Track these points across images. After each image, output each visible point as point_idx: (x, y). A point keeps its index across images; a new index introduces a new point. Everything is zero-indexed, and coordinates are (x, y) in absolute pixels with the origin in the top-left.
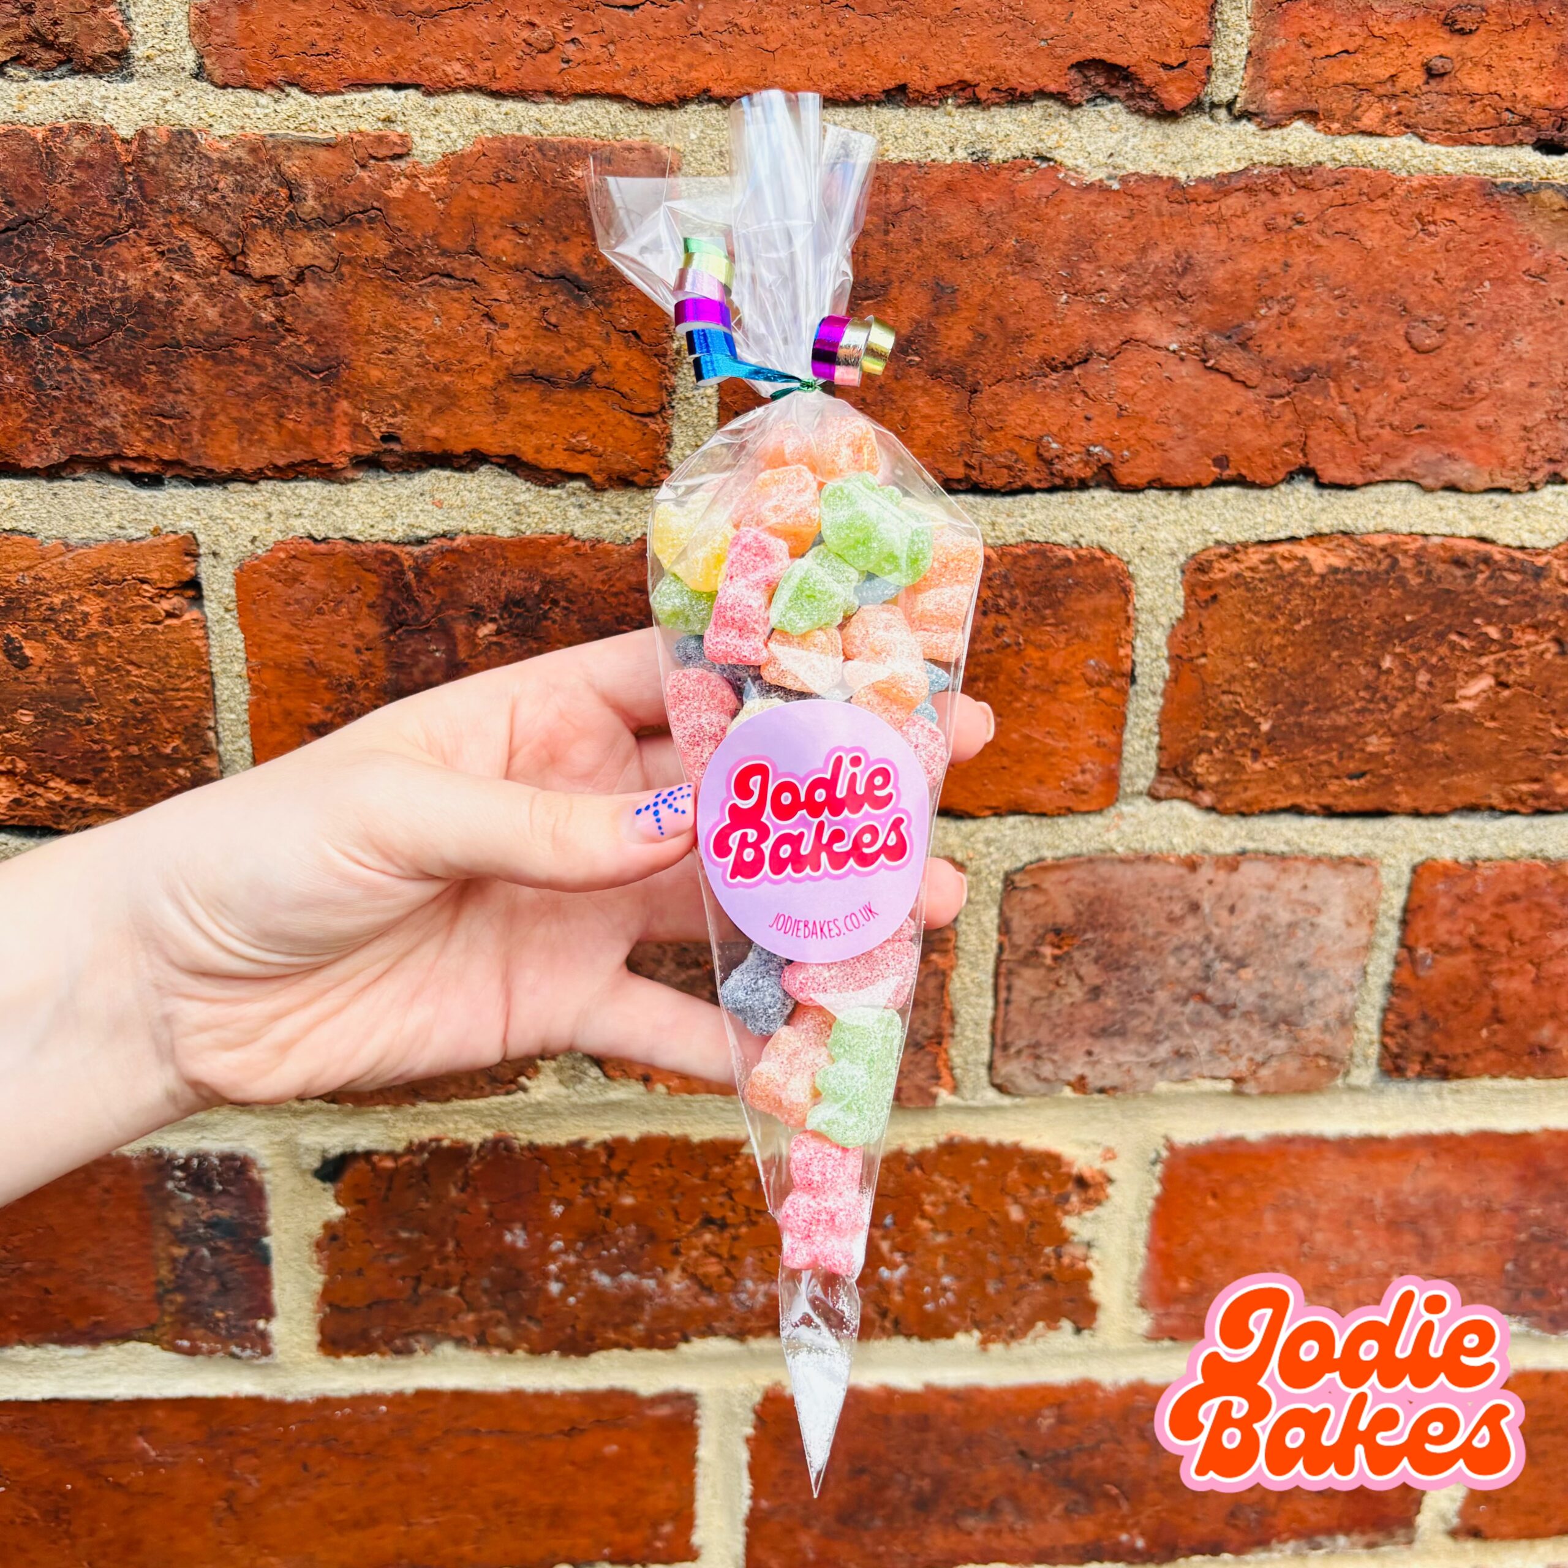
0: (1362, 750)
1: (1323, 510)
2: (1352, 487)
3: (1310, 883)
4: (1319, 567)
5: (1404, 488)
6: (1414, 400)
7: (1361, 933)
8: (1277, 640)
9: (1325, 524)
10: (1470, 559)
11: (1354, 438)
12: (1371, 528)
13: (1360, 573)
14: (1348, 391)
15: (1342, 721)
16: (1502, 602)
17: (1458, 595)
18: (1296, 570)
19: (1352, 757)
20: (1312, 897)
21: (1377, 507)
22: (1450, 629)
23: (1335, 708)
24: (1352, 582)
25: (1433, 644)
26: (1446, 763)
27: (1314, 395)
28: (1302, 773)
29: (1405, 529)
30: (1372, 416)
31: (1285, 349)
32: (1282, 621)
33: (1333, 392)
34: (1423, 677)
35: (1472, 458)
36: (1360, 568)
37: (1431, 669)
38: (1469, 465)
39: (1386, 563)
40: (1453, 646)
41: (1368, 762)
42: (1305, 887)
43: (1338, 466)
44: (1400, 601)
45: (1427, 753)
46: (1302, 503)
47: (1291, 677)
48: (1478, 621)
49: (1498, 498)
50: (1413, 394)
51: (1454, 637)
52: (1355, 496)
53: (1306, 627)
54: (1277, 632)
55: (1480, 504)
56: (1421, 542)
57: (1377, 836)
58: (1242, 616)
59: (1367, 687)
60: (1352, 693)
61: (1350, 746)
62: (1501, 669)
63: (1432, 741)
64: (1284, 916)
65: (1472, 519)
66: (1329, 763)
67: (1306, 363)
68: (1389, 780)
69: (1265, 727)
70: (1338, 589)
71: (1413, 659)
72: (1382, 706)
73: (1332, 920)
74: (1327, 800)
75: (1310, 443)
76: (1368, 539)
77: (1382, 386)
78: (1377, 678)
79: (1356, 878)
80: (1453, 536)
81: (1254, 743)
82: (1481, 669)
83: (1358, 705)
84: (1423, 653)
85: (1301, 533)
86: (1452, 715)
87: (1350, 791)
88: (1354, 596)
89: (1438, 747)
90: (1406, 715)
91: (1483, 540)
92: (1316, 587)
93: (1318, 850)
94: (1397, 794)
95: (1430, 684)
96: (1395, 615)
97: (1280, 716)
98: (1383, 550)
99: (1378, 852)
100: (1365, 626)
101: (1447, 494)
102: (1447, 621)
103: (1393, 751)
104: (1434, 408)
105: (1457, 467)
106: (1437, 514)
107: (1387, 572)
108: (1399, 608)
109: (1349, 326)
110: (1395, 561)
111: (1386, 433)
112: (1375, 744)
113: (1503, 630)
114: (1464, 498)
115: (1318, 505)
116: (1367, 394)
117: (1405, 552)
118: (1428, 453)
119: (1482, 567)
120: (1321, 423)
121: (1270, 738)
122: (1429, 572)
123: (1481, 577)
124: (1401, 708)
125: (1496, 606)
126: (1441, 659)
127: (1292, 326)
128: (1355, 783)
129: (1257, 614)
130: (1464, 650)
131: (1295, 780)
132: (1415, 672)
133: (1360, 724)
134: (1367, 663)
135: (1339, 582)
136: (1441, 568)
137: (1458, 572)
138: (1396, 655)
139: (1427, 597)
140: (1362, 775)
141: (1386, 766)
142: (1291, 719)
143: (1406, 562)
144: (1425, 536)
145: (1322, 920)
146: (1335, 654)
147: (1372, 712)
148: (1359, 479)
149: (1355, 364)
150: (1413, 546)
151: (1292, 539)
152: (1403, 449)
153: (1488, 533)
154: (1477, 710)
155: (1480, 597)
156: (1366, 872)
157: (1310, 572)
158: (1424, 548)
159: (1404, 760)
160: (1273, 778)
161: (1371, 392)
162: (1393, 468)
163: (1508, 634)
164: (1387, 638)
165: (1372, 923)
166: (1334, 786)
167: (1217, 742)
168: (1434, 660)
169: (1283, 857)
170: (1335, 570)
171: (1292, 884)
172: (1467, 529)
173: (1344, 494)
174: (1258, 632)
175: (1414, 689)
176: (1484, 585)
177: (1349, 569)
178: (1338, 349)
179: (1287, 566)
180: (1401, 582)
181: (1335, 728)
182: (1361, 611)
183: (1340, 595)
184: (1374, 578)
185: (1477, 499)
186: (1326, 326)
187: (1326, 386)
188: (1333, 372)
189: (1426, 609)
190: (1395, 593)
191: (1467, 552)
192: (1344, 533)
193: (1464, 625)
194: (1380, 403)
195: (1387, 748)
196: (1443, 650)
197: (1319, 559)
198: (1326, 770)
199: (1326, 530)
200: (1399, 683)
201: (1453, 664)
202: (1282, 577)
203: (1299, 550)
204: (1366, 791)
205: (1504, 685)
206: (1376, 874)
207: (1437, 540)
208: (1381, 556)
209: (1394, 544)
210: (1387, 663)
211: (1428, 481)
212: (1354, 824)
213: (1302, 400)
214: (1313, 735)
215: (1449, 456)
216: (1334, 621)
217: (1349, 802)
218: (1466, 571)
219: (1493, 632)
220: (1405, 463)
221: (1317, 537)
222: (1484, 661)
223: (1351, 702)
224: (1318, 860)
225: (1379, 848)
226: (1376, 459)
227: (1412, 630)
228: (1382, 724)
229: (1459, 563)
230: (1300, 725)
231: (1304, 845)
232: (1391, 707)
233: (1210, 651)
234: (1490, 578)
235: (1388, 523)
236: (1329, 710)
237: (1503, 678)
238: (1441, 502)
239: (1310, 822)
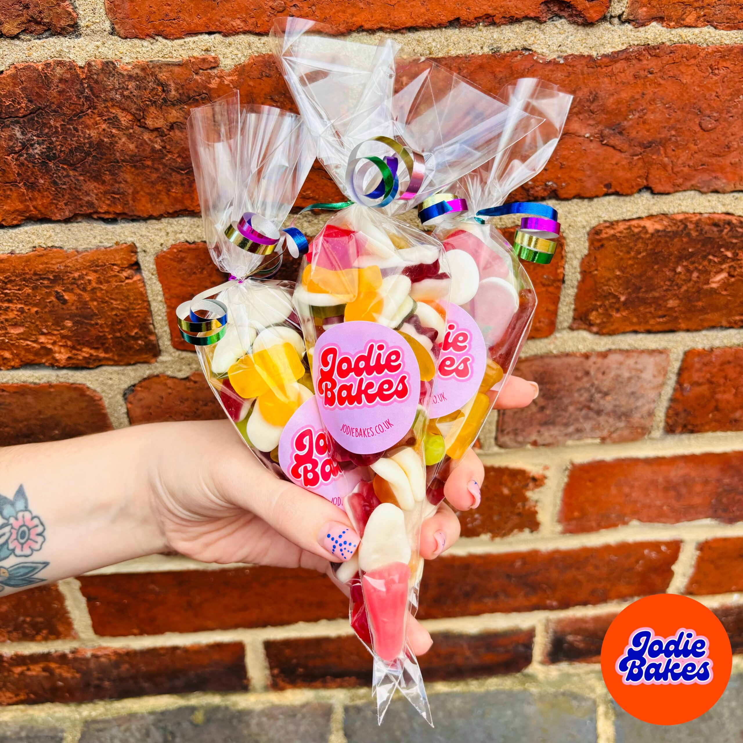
0: (665, 307)
1: (654, 204)
2: (668, 194)
3: (639, 361)
4: (651, 230)
5: (692, 193)
6: (700, 153)
7: (660, 380)
8: (630, 262)
9: (654, 211)
10: (721, 223)
11: (670, 172)
12: (676, 211)
13: (670, 232)
14: (669, 151)
15: (657, 294)
16: (734, 241)
17: (714, 239)
18: (640, 232)
19: (660, 310)
20: (639, 366)
21: (679, 202)
22: (709, 254)
23: (654, 290)
24: (666, 236)
25: (701, 260)
26: (703, 310)
27: (653, 154)
28: (638, 317)
29: (691, 211)
30: (680, 162)
31: (640, 134)
32: (632, 254)
33: (662, 152)
34: (695, 275)
35: (726, 178)
36: (669, 229)
37: (698, 271)
38: (724, 181)
39: (682, 227)
40: (710, 261)
41: (667, 311)
42: (636, 363)
43: (662, 185)
44: (687, 243)
45: (695, 306)
46: (645, 202)
47: (635, 277)
48: (722, 250)
49: (736, 195)
50: (700, 150)
51: (711, 257)
52: (669, 198)
53: (643, 257)
54: (630, 259)
55: (728, 198)
56: (698, 217)
57: (669, 341)
58: (614, 253)
59: (669, 280)
60: (662, 283)
61: (660, 305)
62: (732, 270)
63: (697, 301)
64: (626, 375)
65: (724, 205)
66: (650, 313)
67: (650, 139)
68: (676, 318)
69: (623, 298)
70: (659, 239)
71: (691, 267)
72: (676, 288)
73: (647, 375)
74: (648, 327)
75: (650, 176)
76: (674, 216)
77: (686, 147)
78: (674, 276)
79: (659, 358)
80: (714, 213)
81: (617, 306)
82: (722, 270)
83: (664, 288)
84: (696, 265)
85: (644, 215)
86: (707, 290)
87: (659, 323)
88: (666, 242)
89: (700, 304)
90: (687, 291)
91: (728, 214)
92: (649, 239)
93: (643, 348)
94: (680, 323)
95: (698, 277)
96: (684, 249)
97: (630, 294)
98: (681, 221)
99: (669, 347)
100: (671, 254)
101: (713, 194)
102: (708, 251)
103: (679, 306)
104: (710, 156)
105: (719, 182)
106: (707, 204)
107: (682, 231)
108: (686, 246)
109: (672, 121)
110: (686, 226)
111: (686, 169)
112: (671, 303)
113: (733, 254)
114: (720, 196)
115: (652, 202)
116: (678, 152)
117: (691, 222)
118: (706, 177)
119: (726, 226)
120: (655, 167)
121: (625, 303)
122: (702, 230)
123: (726, 231)
124: (684, 288)
125: (731, 243)
126: (704, 266)
127: (644, 122)
128: (661, 320)
129: (621, 251)
130: (715, 262)
131: (635, 320)
132: (691, 272)
133: (665, 296)
134: (670, 270)
135: (660, 236)
136: (707, 228)
137: (715, 229)
138: (684, 266)
139: (699, 241)
140: (664, 316)
141: (676, 312)
142: (634, 295)
143: (691, 226)
144: (701, 214)
145: (644, 375)
146: (656, 267)
147: (670, 290)
148: (671, 190)
149: (673, 139)
150: (695, 219)
151: (640, 218)
152: (694, 177)
153: (731, 211)
154: (718, 287)
155: (725, 240)
156: (664, 356)
157: (647, 232)
158: (700, 220)
159: (683, 309)
160: (625, 319)
161: (680, 151)
162: (688, 184)
163: (736, 254)
164: (680, 259)
165: (665, 375)
166: (652, 322)
167: (601, 306)
168: (701, 267)
169: (627, 351)
170: (658, 231)
171: (631, 362)
172: (721, 209)
173: (664, 197)
174: (622, 259)
175: (690, 280)
176: (727, 234)
177: (664, 231)
178: (666, 132)
179: (636, 230)
180: (689, 235)
181: (654, 298)
182: (669, 248)
183: (660, 242)
184: (676, 234)
185: (726, 196)
186: (661, 122)
187: (659, 149)
188: (663, 143)
189: (699, 246)
190: (685, 240)
191: (720, 220)
192: (663, 214)
193: (716, 252)
194: (684, 156)
195: (676, 305)
196: (706, 263)
197: (651, 226)
198: (649, 315)
199: (655, 213)
200: (684, 277)
201: (709, 269)
202: (634, 235)
203: (642, 223)
204: (665, 323)
205: (733, 276)
206: (668, 356)
207: (706, 215)
208: (679, 224)
209: (686, 219)
210: (679, 269)
211: (705, 189)
212: (660, 336)
213: (647, 156)
214: (644, 301)
215: (715, 178)
216: (656, 253)
217: (659, 328)
218: (719, 228)
219: (729, 254)
220: (693, 182)
221: (650, 217)
222: (724, 266)
223: (662, 287)
224: (643, 352)
225: (670, 346)
226: (680, 181)
227: (692, 255)
228: (675, 295)
229: (716, 225)
230: (638, 297)
231: (636, 346)
232: (680, 288)
233: (599, 268)
234: (730, 231)
235: (684, 209)
236: (651, 291)
237: (732, 273)
238: (710, 198)
239: (640, 336)
